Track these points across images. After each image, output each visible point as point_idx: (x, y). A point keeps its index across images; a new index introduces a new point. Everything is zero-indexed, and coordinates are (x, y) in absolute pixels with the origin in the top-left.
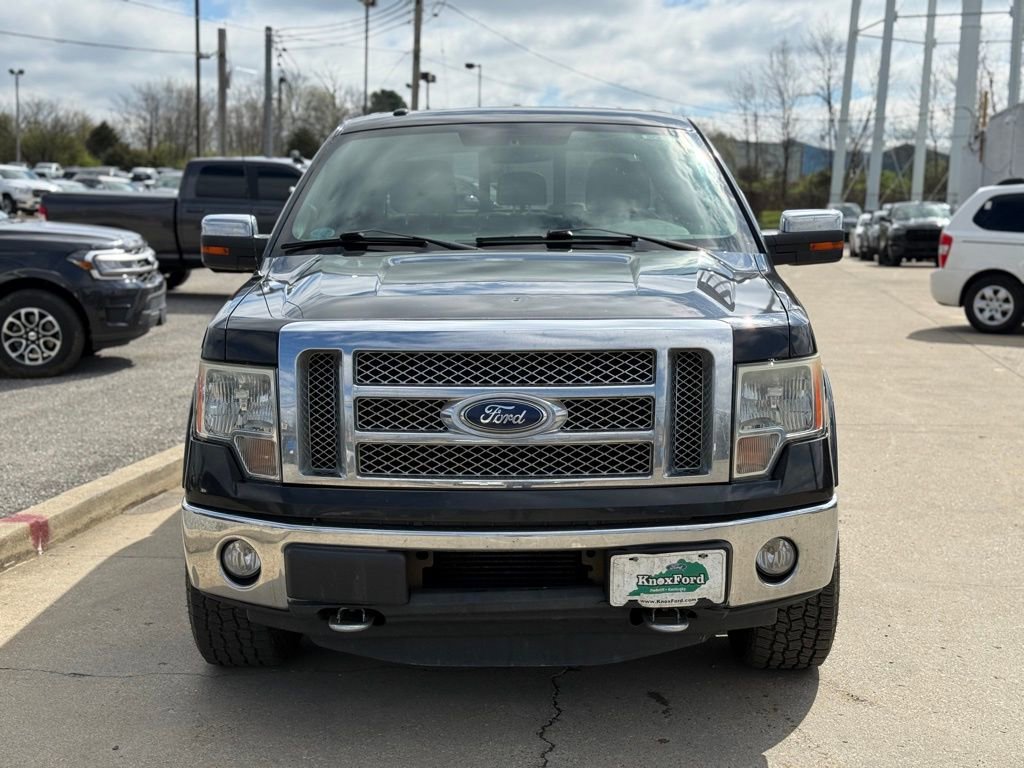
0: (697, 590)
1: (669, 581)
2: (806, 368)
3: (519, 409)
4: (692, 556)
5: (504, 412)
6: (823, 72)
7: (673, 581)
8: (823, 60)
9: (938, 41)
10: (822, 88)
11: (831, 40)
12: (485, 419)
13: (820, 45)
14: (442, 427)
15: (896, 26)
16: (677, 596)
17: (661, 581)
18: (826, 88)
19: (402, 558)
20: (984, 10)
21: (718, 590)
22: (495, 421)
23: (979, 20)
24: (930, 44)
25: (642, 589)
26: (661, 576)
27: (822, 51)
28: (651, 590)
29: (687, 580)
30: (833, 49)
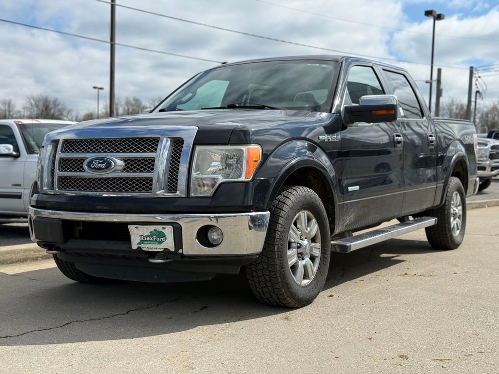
0: (162, 244)
1: (151, 239)
2: (242, 150)
3: (104, 162)
4: (159, 228)
5: (99, 163)
7: (153, 239)
12: (93, 166)
16: (154, 246)
17: (148, 239)
19: (61, 222)
21: (171, 245)
22: (96, 167)
25: (142, 242)
26: (148, 236)
28: (144, 242)
29: (158, 239)
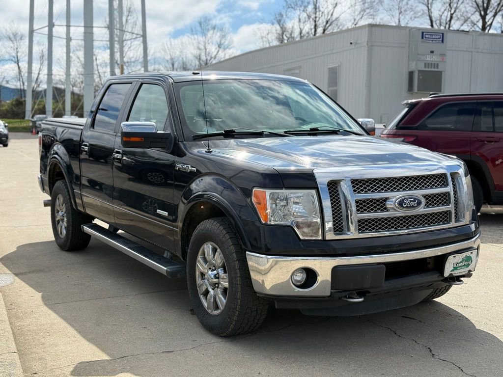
0: (469, 267)
3: (415, 200)
4: (469, 254)
5: (411, 201)
6: (14, 49)
7: (463, 264)
8: (13, 43)
9: (72, 38)
10: (14, 57)
11: (16, 34)
12: (405, 205)
13: (11, 36)
14: (386, 209)
15: (54, 29)
17: (460, 265)
18: (16, 57)
19: (384, 266)
20: (94, 25)
22: (408, 205)
23: (92, 30)
24: (69, 39)
25: (455, 268)
26: (460, 263)
27: (13, 39)
28: (458, 269)
29: (467, 263)
30: (18, 39)
